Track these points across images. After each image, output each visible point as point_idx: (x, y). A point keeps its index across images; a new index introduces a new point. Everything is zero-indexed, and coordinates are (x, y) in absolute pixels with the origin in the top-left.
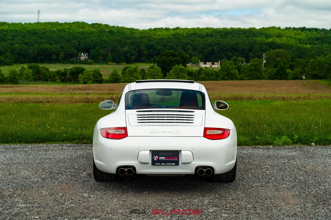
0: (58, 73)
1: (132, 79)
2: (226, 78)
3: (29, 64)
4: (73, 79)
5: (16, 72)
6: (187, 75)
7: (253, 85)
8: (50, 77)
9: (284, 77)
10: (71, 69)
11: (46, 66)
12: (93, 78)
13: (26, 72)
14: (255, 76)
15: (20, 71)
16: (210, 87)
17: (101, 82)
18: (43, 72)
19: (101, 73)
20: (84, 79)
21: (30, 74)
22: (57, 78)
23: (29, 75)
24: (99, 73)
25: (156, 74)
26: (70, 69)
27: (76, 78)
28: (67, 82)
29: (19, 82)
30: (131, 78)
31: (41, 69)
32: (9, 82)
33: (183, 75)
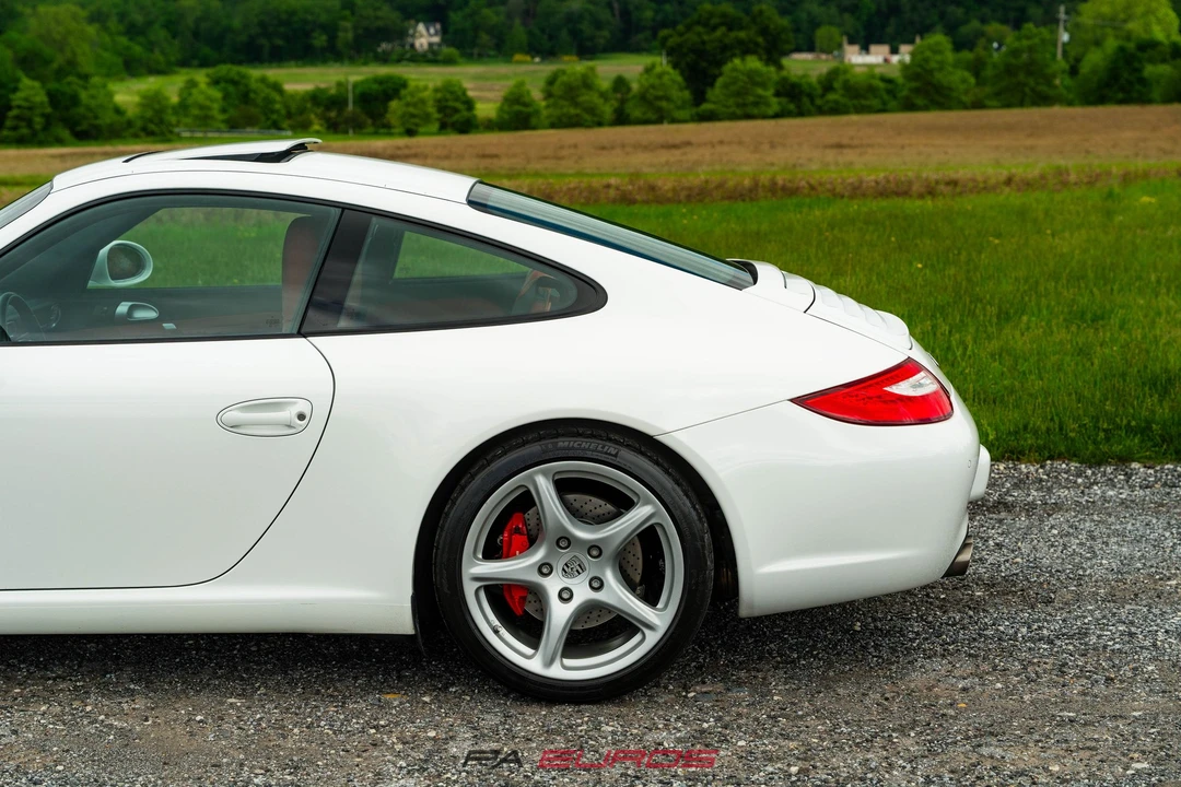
0: (315, 98)
1: (577, 115)
2: (919, 101)
3: (210, 71)
4: (369, 121)
5: (167, 99)
6: (777, 94)
7: (1010, 128)
8: (289, 115)
9: (1135, 95)
10: (362, 82)
11: (273, 73)
12: (437, 116)
13: (201, 99)
14: (1027, 90)
15: (180, 95)
16: (852, 138)
17: (467, 126)
18: (263, 95)
19: (470, 94)
20: (403, 116)
21: (216, 106)
22: (313, 116)
23: (209, 108)
24: (464, 93)
25: (660, 93)
26: (355, 86)
27: (382, 115)
28: (346, 132)
29: (178, 135)
30: (573, 111)
31: (254, 85)
32: (142, 134)
33: (760, 97)
